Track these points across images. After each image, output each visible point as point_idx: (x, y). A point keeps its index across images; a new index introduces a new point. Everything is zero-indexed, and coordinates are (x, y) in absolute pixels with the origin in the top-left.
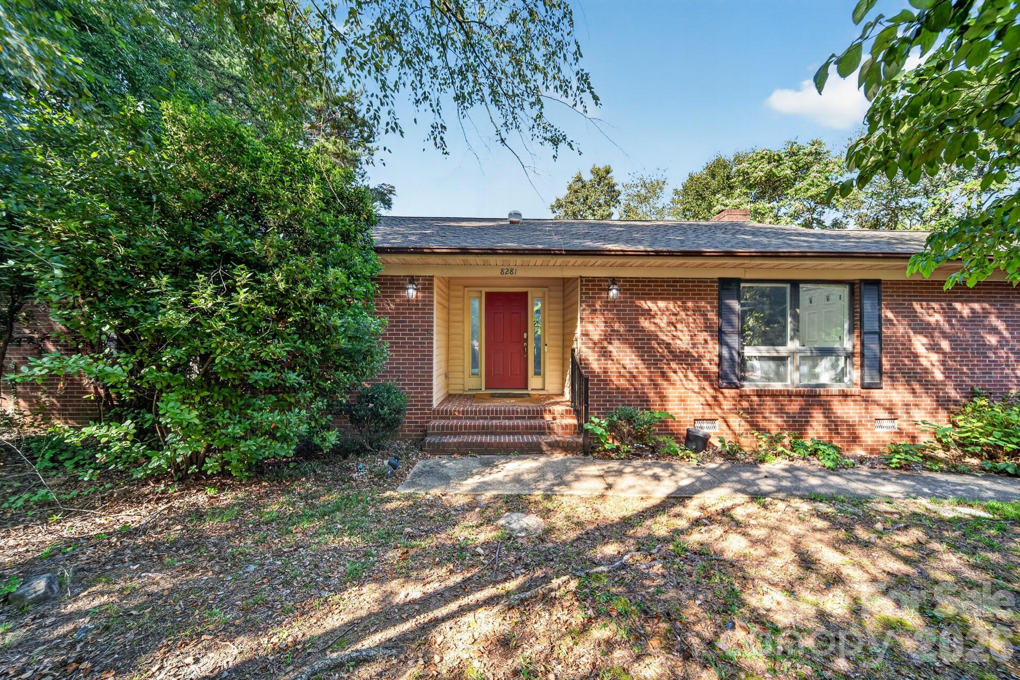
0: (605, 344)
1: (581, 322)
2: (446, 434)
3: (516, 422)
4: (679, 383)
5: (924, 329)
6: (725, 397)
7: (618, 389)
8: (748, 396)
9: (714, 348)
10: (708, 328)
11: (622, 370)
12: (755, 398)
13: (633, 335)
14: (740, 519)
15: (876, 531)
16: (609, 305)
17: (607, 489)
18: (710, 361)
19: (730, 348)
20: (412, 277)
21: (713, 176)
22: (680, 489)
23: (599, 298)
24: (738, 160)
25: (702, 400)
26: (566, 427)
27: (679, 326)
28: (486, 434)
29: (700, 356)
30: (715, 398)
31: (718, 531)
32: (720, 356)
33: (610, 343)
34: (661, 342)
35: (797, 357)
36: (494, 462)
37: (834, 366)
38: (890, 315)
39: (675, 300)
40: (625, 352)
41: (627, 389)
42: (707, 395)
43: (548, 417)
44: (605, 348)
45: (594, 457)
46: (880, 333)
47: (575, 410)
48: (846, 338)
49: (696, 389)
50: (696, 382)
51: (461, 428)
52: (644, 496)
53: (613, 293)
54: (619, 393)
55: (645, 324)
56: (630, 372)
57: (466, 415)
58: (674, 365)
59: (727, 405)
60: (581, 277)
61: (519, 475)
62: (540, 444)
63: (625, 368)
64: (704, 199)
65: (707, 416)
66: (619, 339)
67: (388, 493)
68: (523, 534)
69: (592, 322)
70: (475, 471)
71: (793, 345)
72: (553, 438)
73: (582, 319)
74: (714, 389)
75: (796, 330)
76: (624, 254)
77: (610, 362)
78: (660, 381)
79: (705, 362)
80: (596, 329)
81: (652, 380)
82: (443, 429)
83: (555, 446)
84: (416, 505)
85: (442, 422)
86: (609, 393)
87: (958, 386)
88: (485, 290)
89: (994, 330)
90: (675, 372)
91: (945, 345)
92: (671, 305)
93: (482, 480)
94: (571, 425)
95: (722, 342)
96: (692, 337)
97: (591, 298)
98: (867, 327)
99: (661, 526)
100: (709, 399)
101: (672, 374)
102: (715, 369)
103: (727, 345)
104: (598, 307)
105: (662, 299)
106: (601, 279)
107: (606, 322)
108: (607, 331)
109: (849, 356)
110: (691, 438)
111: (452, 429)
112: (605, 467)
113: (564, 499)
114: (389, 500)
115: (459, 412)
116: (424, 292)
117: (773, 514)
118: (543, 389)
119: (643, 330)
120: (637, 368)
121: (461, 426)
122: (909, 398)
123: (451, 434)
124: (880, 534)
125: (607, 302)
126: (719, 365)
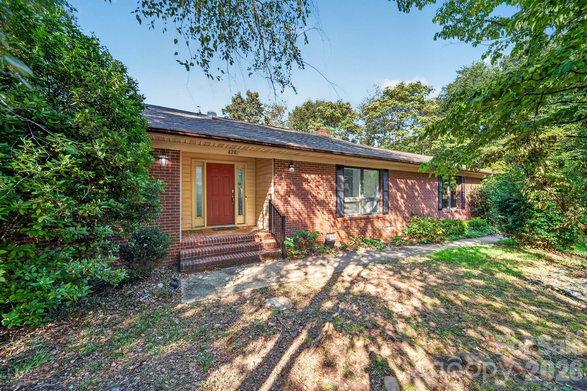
0: (287, 197)
1: (274, 185)
2: (195, 259)
3: (241, 245)
4: (320, 216)
5: (399, 189)
6: (338, 222)
7: (293, 221)
8: (347, 220)
9: (334, 198)
10: (331, 189)
11: (295, 211)
12: (349, 221)
13: (300, 192)
14: (366, 277)
15: (408, 272)
16: (289, 176)
17: (306, 275)
18: (333, 204)
19: (340, 198)
20: (164, 150)
21: (307, 110)
22: (336, 269)
23: (284, 171)
24: (318, 104)
25: (329, 224)
26: (269, 245)
27: (320, 187)
28: (223, 255)
29: (329, 202)
30: (334, 222)
31: (362, 285)
32: (336, 202)
33: (289, 196)
34: (313, 196)
35: (363, 202)
36: (234, 271)
37: (372, 205)
38: (391, 184)
39: (318, 174)
40: (296, 201)
41: (298, 221)
42: (331, 221)
43: (257, 240)
44: (287, 199)
45: (289, 260)
46: (388, 191)
47: (272, 234)
48: (377, 194)
49: (327, 218)
50: (327, 215)
51: (205, 254)
52: (324, 275)
53: (292, 169)
54: (294, 223)
55: (305, 186)
56: (299, 212)
57: (205, 244)
58: (318, 207)
59: (339, 225)
60: (274, 159)
61: (256, 276)
62: (258, 256)
63: (296, 210)
64: (303, 121)
65: (331, 232)
66: (294, 194)
67: (179, 306)
68: (285, 308)
69: (280, 185)
70: (227, 279)
71: (360, 197)
72: (264, 252)
73: (275, 183)
74: (334, 218)
75: (362, 189)
76: (300, 149)
77: (289, 207)
78: (312, 216)
79: (330, 205)
80: (282, 188)
81: (309, 216)
82: (192, 256)
83: (267, 256)
84: (206, 309)
85: (190, 251)
86: (289, 223)
87: (408, 212)
88: (206, 161)
89: (417, 191)
90: (319, 211)
91: (405, 196)
92: (317, 177)
93: (235, 283)
94: (272, 243)
95: (337, 195)
96: (326, 193)
97: (280, 171)
98: (385, 190)
99: (340, 287)
100: (332, 223)
101: (317, 212)
102: (334, 208)
103: (339, 197)
104: (283, 177)
105: (313, 174)
106: (285, 161)
107: (287, 185)
108: (287, 190)
109: (379, 201)
110: (328, 243)
111: (199, 255)
112: (297, 264)
113: (291, 284)
114: (184, 310)
115: (201, 243)
116: (173, 162)
117: (375, 272)
118: (244, 223)
119: (304, 189)
120: (302, 209)
121: (206, 252)
122: (396, 217)
123: (198, 258)
124: (410, 272)
125: (288, 174)
126: (336, 207)
